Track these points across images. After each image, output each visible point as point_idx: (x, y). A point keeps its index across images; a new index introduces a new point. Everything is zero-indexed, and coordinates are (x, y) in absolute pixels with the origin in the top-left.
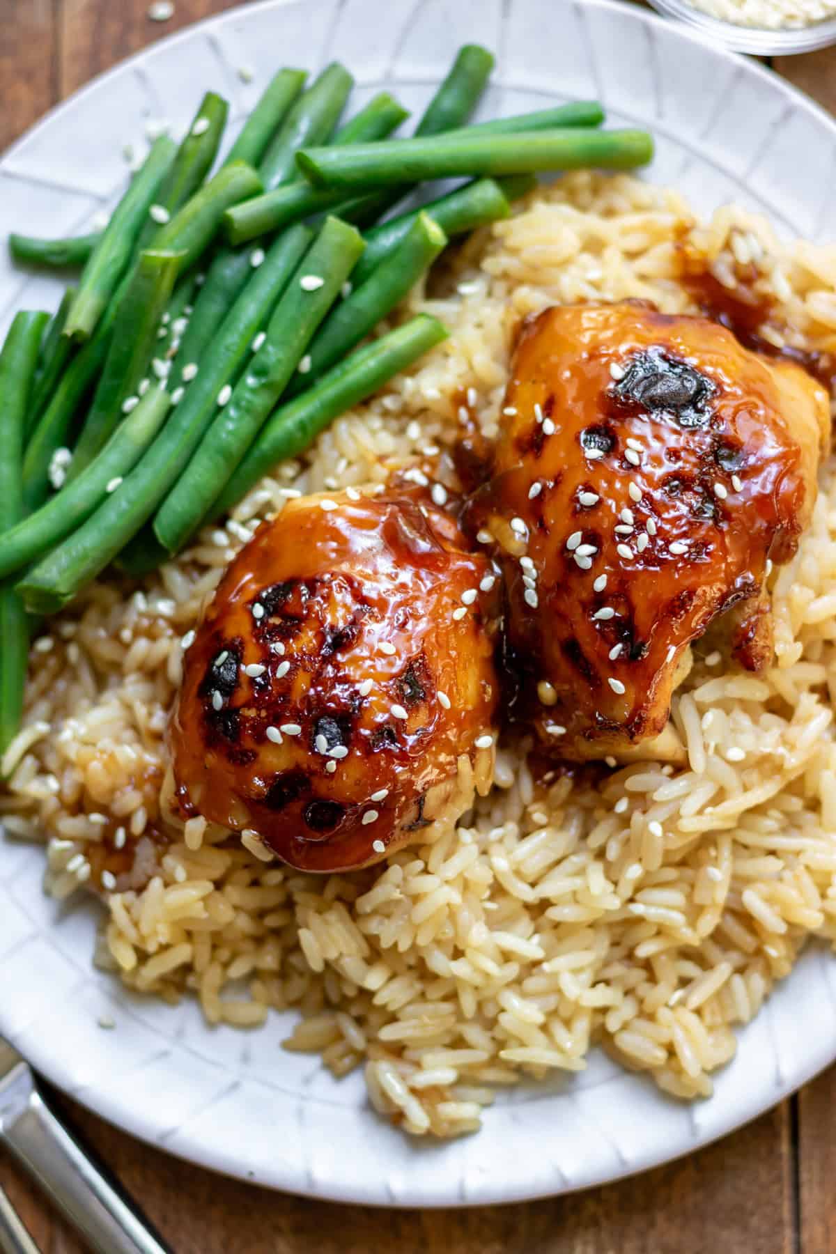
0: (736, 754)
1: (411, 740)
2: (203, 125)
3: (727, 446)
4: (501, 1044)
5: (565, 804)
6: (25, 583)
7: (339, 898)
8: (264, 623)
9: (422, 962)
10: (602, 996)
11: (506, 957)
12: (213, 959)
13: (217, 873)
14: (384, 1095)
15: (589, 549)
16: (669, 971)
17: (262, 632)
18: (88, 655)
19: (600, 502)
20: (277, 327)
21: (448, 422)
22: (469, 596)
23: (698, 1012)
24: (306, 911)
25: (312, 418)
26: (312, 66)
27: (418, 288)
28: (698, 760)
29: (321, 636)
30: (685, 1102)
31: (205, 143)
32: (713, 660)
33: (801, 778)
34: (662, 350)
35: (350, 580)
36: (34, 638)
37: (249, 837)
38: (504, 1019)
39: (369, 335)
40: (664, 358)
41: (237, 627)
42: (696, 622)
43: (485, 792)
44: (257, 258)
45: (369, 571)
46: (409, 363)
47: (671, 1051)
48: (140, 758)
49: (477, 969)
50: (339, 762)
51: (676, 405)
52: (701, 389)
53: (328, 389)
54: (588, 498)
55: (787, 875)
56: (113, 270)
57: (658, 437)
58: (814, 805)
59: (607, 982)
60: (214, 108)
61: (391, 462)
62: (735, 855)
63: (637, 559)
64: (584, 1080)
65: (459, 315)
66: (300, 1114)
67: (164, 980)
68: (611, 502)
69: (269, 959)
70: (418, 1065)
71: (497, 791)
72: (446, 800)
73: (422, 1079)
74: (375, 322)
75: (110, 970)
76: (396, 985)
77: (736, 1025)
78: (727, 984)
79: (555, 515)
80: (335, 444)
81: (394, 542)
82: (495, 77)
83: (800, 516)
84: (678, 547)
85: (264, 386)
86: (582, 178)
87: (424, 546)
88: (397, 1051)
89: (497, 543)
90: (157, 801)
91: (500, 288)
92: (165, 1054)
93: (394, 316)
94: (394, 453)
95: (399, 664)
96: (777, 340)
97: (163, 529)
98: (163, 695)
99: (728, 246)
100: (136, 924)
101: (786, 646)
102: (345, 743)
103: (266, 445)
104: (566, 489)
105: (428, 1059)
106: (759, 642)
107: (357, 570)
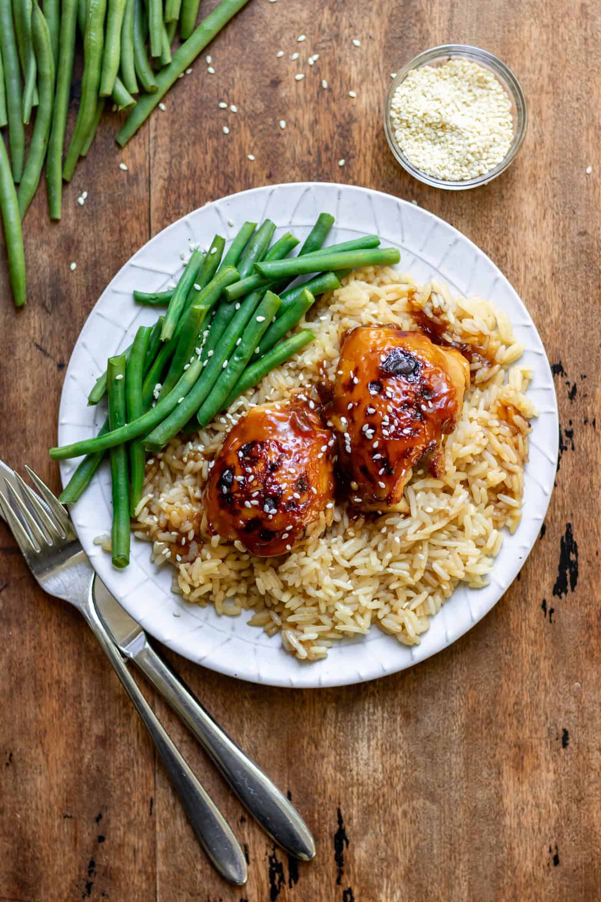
0: (430, 510)
1: (301, 506)
2: (215, 250)
3: (427, 390)
4: (335, 624)
5: (361, 529)
6: (146, 440)
7: (271, 566)
8: (243, 459)
9: (304, 591)
10: (376, 604)
11: (338, 589)
12: (220, 589)
13: (223, 555)
14: (289, 643)
15: (371, 431)
16: (403, 595)
17: (242, 463)
18: (168, 466)
19: (376, 413)
20: (246, 337)
21: (315, 373)
22: (324, 448)
23: (414, 611)
24: (258, 570)
25: (260, 373)
26: (258, 221)
27: (303, 318)
28: (414, 513)
29: (266, 465)
30: (409, 646)
31: (216, 257)
32: (420, 472)
33: (457, 518)
34: (402, 349)
35: (277, 443)
36: (147, 460)
37: (237, 543)
38: (336, 614)
39: (284, 338)
40: (402, 352)
41: (232, 460)
42: (413, 460)
43: (330, 525)
44: (238, 306)
45: (284, 439)
46: (299, 350)
47: (403, 627)
48: (192, 510)
49: (326, 594)
50: (274, 515)
51: (406, 373)
52: (417, 365)
53: (267, 360)
54: (371, 411)
55: (450, 557)
56: (179, 311)
57: (399, 386)
58: (462, 528)
59: (378, 599)
60: (219, 242)
61: (293, 390)
62: (429, 549)
63: (390, 435)
64: (368, 638)
65: (319, 328)
66: (255, 650)
67: (200, 597)
68: (380, 413)
69: (243, 589)
70: (303, 632)
71: (335, 523)
72: (315, 528)
73: (304, 637)
74: (286, 332)
75: (180, 594)
76: (294, 600)
77: (430, 616)
78: (426, 599)
79: (359, 416)
80: (269, 382)
81: (294, 426)
82: (334, 225)
83: (456, 416)
84: (407, 431)
85: (241, 360)
86: (371, 270)
87: (306, 428)
88: (294, 626)
89: (335, 426)
90: (199, 527)
91: (336, 317)
92: (200, 627)
93: (294, 329)
94: (294, 387)
95: (297, 476)
96: (449, 340)
97: (201, 418)
98: (200, 483)
99: (430, 300)
100: (190, 576)
101: (449, 467)
102: (276, 508)
103: (241, 383)
104: (363, 406)
105: (306, 629)
106: (439, 466)
107: (280, 438)
